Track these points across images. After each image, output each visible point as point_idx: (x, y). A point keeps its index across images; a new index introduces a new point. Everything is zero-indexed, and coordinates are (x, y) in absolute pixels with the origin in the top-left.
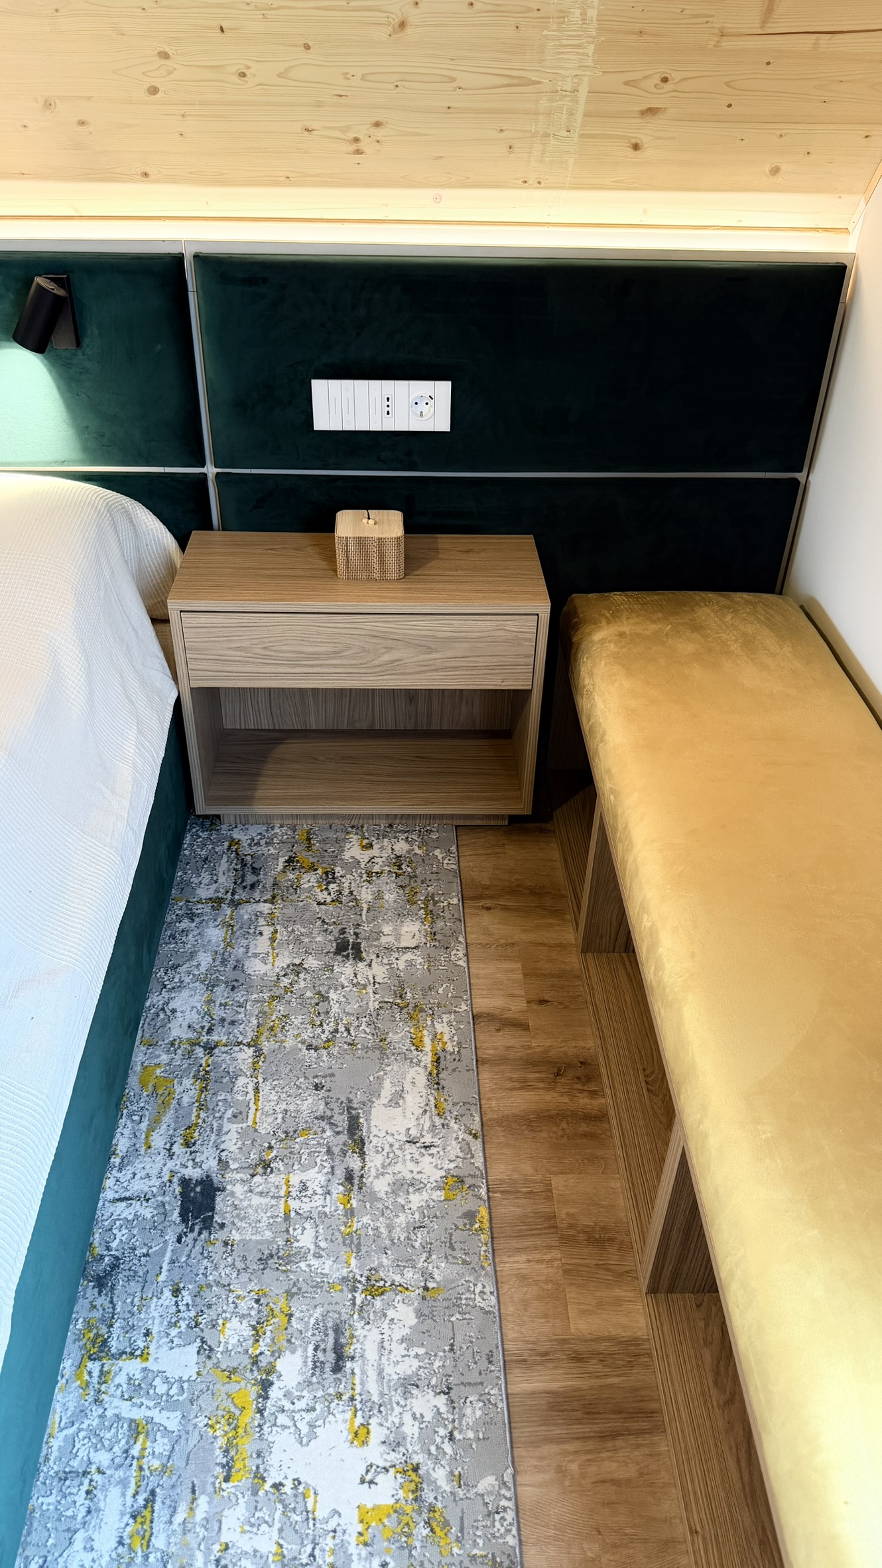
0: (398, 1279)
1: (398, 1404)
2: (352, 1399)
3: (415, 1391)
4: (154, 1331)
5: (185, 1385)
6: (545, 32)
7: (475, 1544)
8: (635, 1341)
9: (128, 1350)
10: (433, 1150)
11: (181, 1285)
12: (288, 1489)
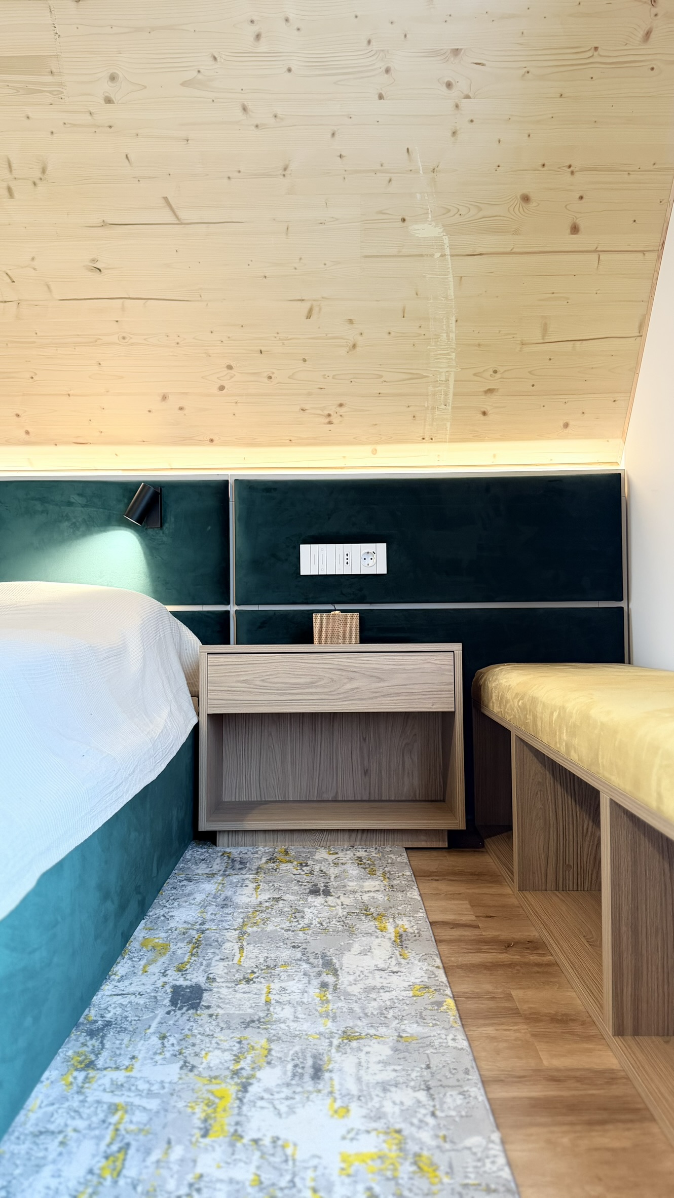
0: (372, 1031)
1: (377, 1096)
2: (331, 1093)
3: (393, 1089)
4: (140, 1056)
5: (167, 1085)
6: (429, 347)
7: (466, 1177)
8: (612, 1071)
9: (114, 1066)
10: (399, 974)
11: (168, 1034)
12: (267, 1142)
